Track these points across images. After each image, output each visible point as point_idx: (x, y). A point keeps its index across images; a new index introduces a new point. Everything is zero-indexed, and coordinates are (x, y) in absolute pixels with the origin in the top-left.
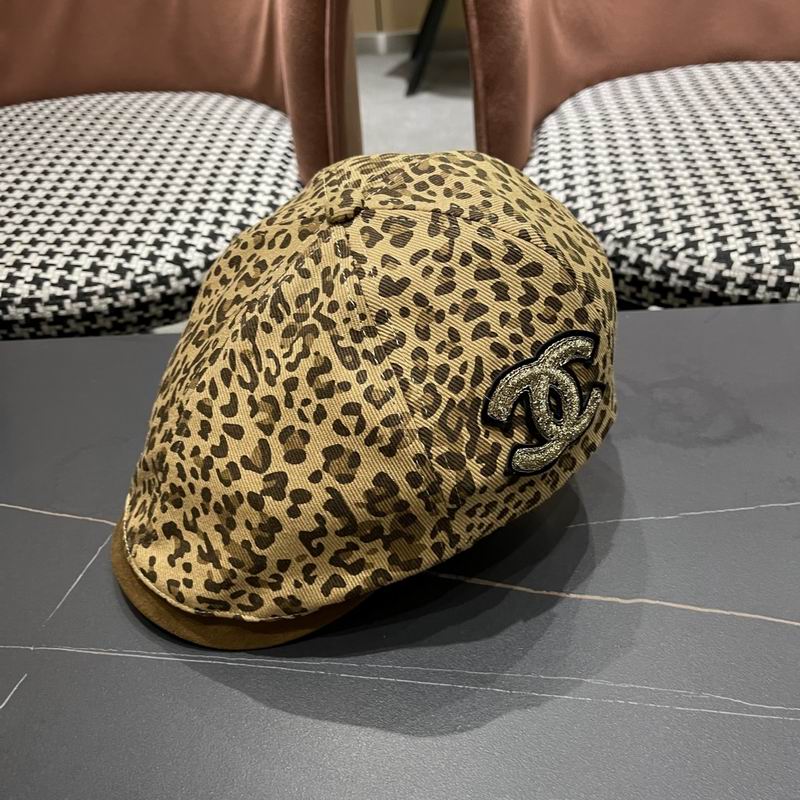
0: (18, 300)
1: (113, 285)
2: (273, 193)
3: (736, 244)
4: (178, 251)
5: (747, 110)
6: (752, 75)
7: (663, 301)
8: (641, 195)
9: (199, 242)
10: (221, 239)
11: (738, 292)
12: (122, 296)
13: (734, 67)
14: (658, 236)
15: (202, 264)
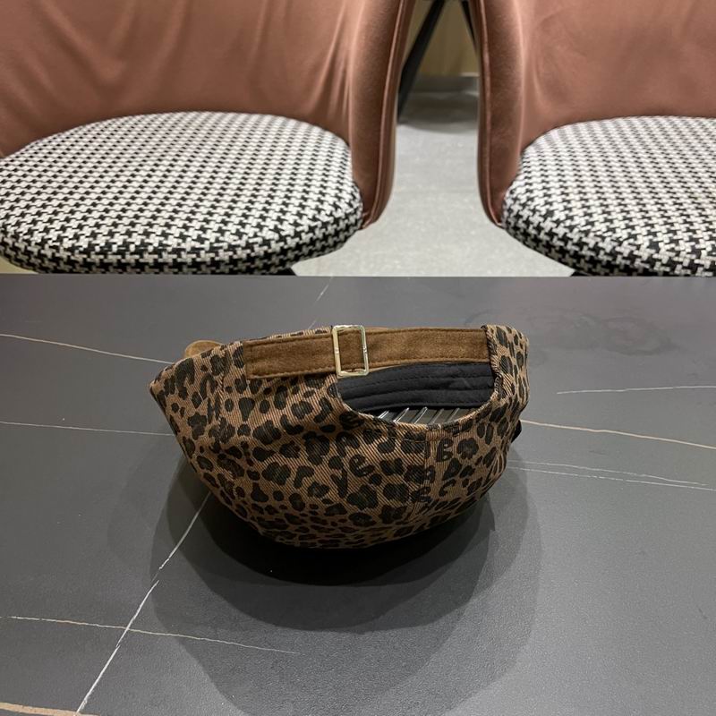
0: (169, 249)
1: (233, 243)
3: (663, 237)
4: (277, 223)
5: (671, 150)
6: (675, 127)
8: (597, 203)
9: (290, 218)
10: (305, 217)
11: (663, 269)
12: (239, 251)
13: (662, 120)
14: (609, 230)
15: (292, 233)
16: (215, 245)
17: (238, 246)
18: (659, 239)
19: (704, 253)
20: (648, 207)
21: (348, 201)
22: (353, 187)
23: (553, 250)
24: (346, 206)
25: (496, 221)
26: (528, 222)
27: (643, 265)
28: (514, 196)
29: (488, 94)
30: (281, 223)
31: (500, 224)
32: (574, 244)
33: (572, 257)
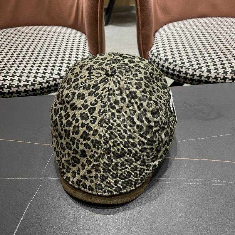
0: (14, 86)
1: (41, 81)
2: (83, 55)
8: (185, 55)
9: (64, 69)
11: (213, 80)
12: (44, 84)
13: (210, 19)
14: (191, 65)
16: (33, 83)
17: (43, 82)
18: (211, 68)
19: (228, 73)
22: (89, 54)
23: (169, 74)
26: (158, 64)
27: (205, 79)
28: (152, 53)
29: (139, 13)
30: (60, 71)
32: (177, 72)
33: (176, 77)
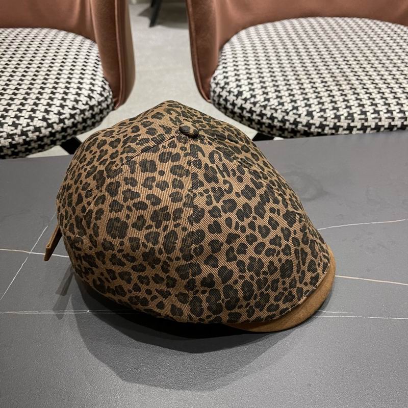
1: (11, 133)
2: (91, 84)
3: (315, 108)
4: (45, 114)
5: (318, 42)
6: (320, 24)
7: (283, 135)
8: (271, 84)
9: (55, 109)
10: (66, 108)
11: (316, 130)
12: (17, 138)
13: (312, 20)
14: (280, 104)
15: (57, 121)
17: (15, 134)
18: (313, 109)
19: (342, 118)
20: (305, 86)
21: (99, 92)
22: (103, 81)
23: (244, 119)
24: (98, 96)
25: (206, 98)
26: (226, 100)
27: (303, 128)
28: (216, 81)
30: (48, 114)
31: (209, 101)
32: (257, 115)
33: (256, 124)
